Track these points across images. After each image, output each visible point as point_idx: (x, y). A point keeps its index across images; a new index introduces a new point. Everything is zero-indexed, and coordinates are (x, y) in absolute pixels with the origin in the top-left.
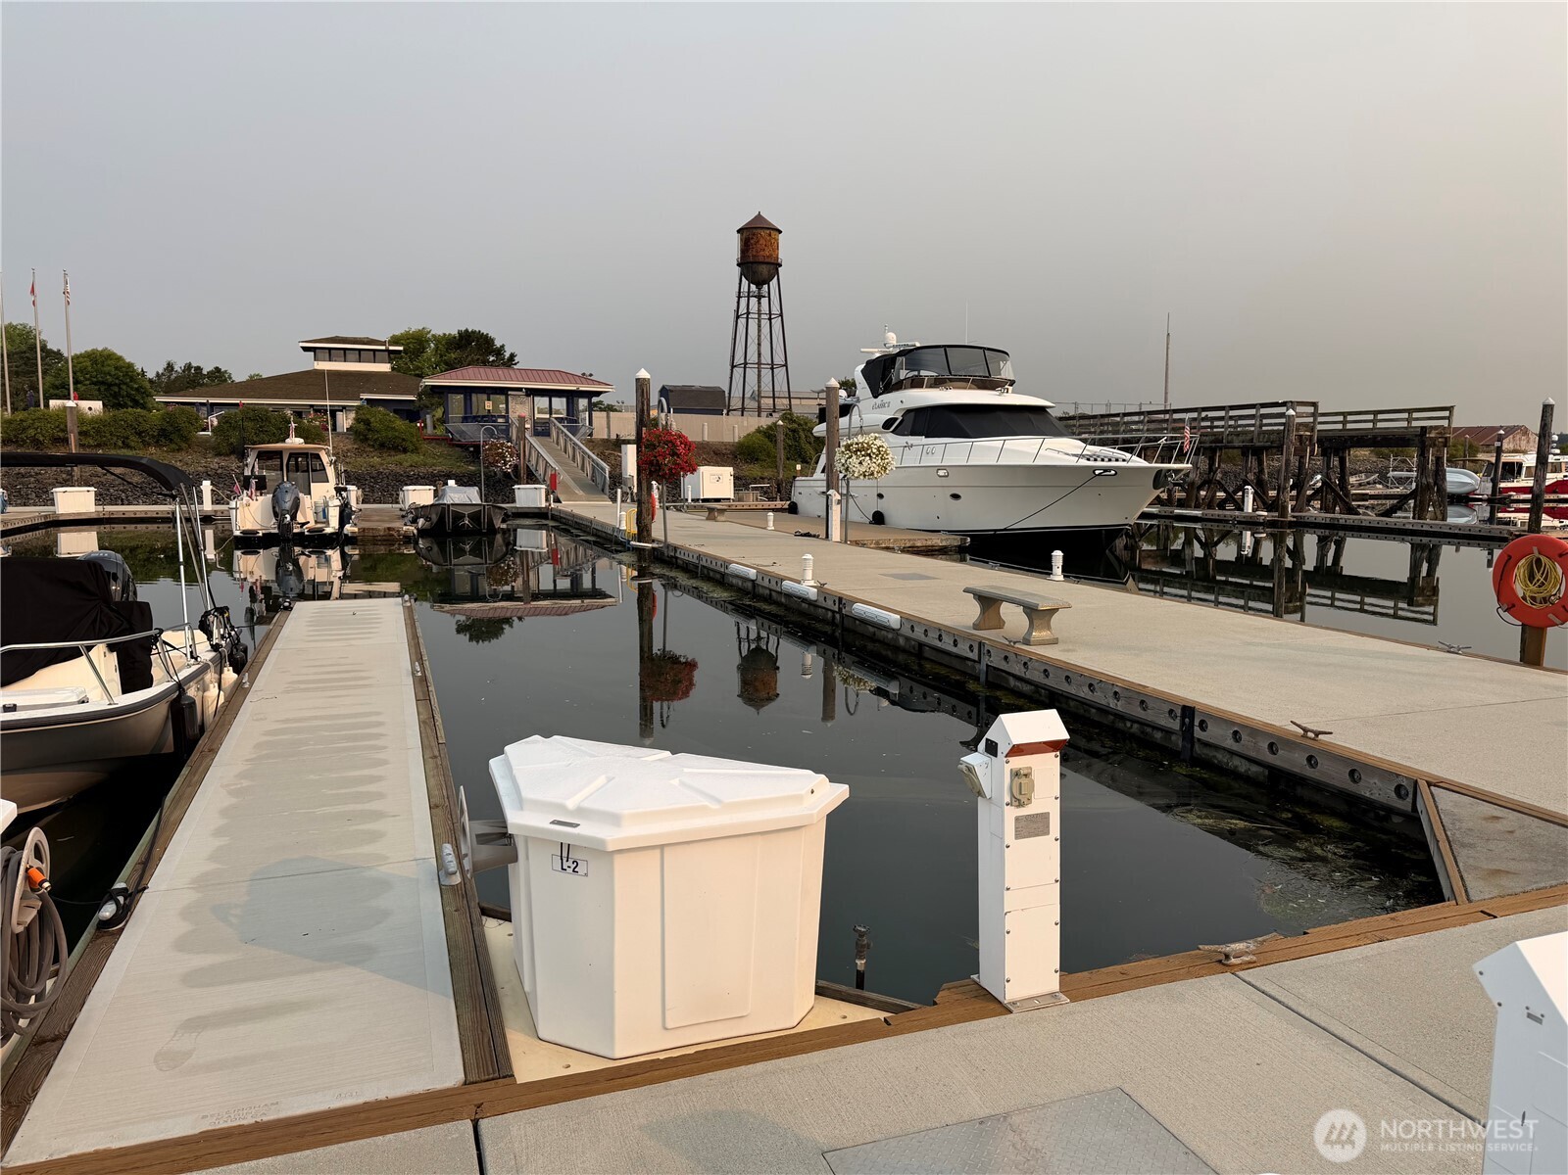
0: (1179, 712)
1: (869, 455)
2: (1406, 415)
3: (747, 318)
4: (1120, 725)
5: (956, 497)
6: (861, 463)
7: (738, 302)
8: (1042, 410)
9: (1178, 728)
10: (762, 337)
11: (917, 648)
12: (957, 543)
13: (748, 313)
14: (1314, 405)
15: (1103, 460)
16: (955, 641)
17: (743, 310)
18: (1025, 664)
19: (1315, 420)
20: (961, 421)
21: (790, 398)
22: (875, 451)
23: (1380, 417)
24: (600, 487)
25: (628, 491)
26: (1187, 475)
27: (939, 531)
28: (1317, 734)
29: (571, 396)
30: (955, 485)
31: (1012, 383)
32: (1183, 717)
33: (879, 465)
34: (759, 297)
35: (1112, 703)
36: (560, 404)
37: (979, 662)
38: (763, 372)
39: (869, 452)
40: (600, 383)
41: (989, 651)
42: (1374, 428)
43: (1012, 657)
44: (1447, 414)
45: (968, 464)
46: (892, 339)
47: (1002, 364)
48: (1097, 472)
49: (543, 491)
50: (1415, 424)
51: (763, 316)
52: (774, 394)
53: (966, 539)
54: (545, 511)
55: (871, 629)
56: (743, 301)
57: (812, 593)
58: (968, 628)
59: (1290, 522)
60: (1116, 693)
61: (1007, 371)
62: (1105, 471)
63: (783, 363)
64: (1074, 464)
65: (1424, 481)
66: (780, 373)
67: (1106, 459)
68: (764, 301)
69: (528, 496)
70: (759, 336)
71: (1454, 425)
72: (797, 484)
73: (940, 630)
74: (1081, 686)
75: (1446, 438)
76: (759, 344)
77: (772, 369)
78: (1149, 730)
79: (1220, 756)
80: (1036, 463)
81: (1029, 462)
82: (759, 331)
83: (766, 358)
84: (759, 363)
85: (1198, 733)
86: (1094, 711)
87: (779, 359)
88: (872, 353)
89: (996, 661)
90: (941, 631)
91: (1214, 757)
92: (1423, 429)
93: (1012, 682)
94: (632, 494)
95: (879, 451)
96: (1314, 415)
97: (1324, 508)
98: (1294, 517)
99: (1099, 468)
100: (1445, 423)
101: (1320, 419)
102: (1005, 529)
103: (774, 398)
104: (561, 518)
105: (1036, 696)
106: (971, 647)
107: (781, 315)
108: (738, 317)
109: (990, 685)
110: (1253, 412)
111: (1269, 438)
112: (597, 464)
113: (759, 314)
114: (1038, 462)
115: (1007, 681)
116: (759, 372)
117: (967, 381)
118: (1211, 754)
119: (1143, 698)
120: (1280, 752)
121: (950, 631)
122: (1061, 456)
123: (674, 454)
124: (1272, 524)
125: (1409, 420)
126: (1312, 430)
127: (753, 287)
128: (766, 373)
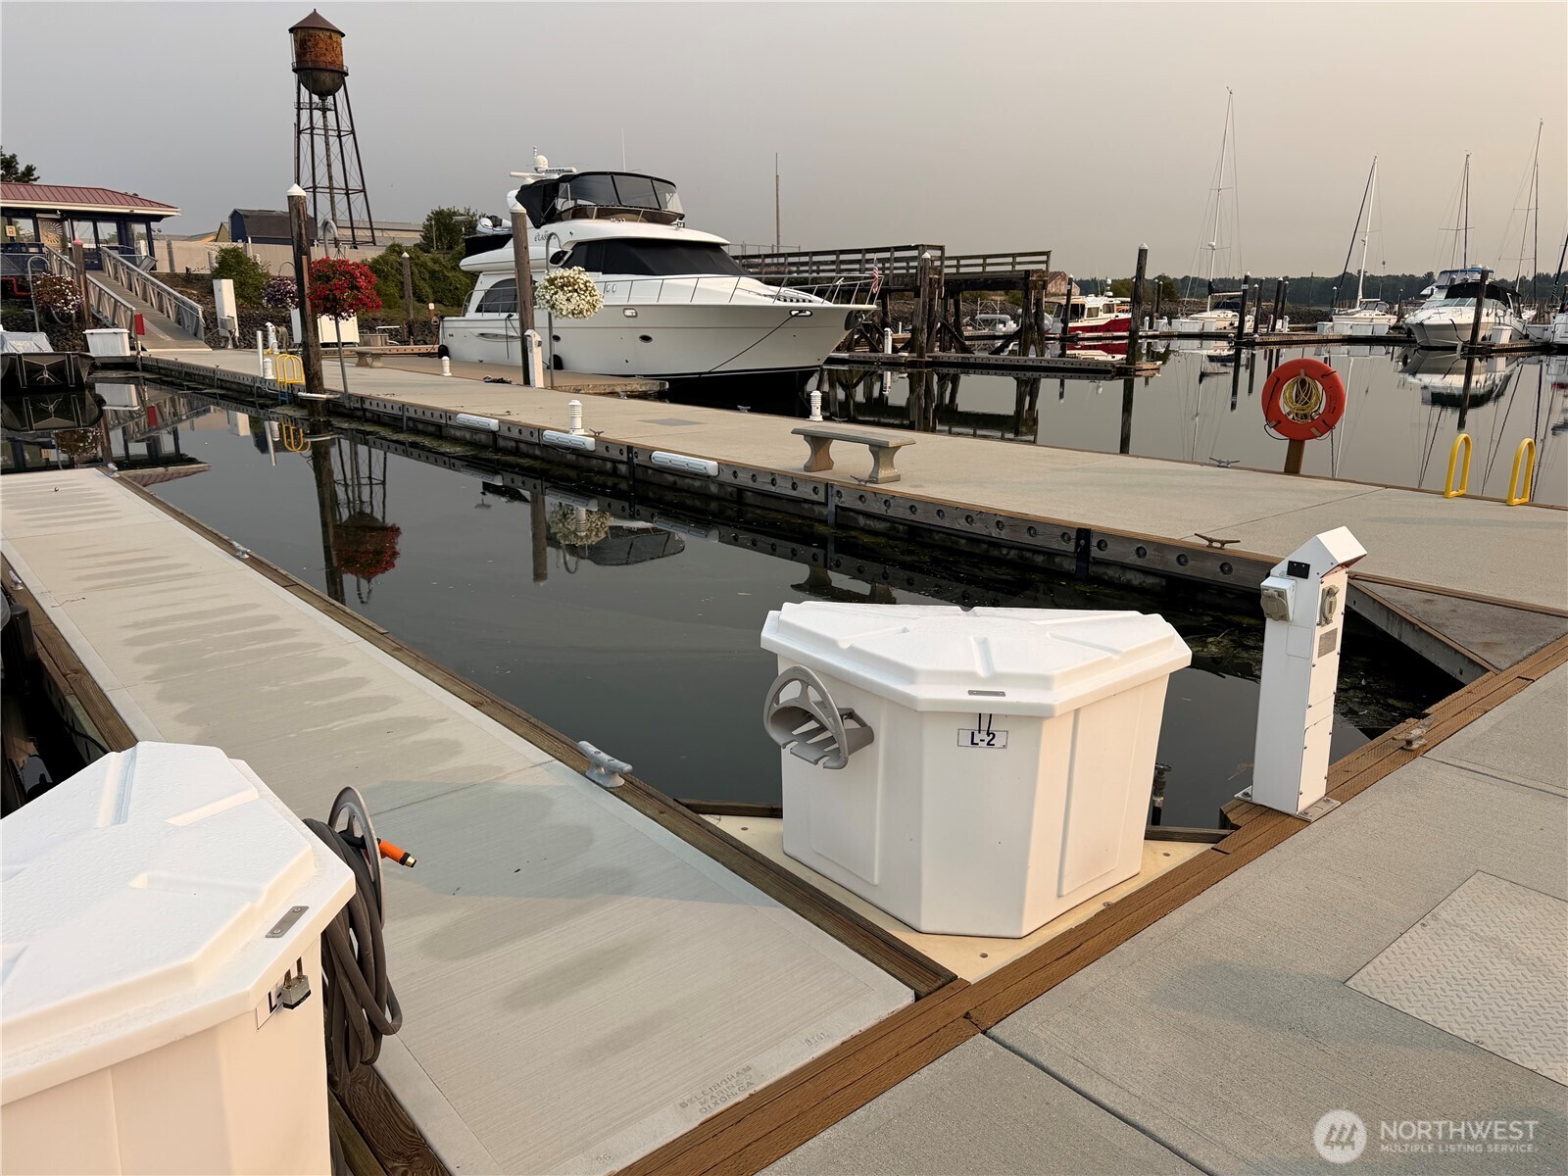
0: (1073, 535)
1: (576, 291)
2: (1010, 260)
3: (312, 134)
4: (995, 553)
5: (646, 339)
6: (568, 300)
7: (298, 115)
8: (715, 247)
9: (1073, 550)
10: (332, 157)
11: (735, 495)
12: (656, 388)
13: (312, 128)
14: (941, 248)
15: (792, 301)
16: (794, 484)
17: (305, 123)
18: (886, 502)
19: (942, 263)
20: (644, 257)
21: (372, 229)
22: (582, 286)
23: (989, 261)
24: (191, 331)
25: (229, 335)
26: (873, 315)
27: (634, 376)
28: (1223, 543)
29: (123, 221)
30: (646, 326)
31: (682, 217)
32: (1078, 539)
33: (588, 302)
34: (324, 110)
35: (995, 532)
36: (108, 230)
37: (826, 504)
38: (337, 198)
39: (576, 287)
40: (151, 203)
41: (838, 492)
42: (984, 271)
43: (868, 496)
44: (1044, 258)
45: (660, 303)
46: (543, 162)
47: (668, 196)
48: (793, 313)
49: (126, 337)
50: (1018, 268)
51: (330, 133)
52: (352, 224)
53: (664, 384)
54: (132, 361)
55: (671, 478)
56: (305, 114)
57: (590, 443)
58: (800, 470)
59: (927, 362)
60: (998, 522)
61: (674, 204)
62: (801, 312)
63: (361, 188)
64: (771, 304)
65: (1027, 321)
66: (357, 200)
67: (795, 300)
68: (331, 115)
69: (107, 343)
70: (328, 156)
71: (1051, 270)
72: (446, 324)
73: (772, 474)
74: (956, 518)
75: (1044, 281)
76: (329, 165)
77: (347, 194)
78: (1028, 555)
79: (1111, 572)
80: (732, 303)
81: (725, 302)
82: (328, 150)
83: (339, 182)
84: (331, 188)
85: (1095, 552)
86: (963, 541)
87: (354, 183)
88: (524, 178)
89: (848, 501)
90: (774, 476)
91: (1105, 573)
92: (1027, 272)
93: (862, 521)
94: (233, 339)
95: (586, 286)
96: (942, 258)
97: (943, 349)
98: (929, 357)
99: (794, 309)
100: (1043, 267)
101: (947, 263)
102: (710, 373)
103: (352, 228)
104: (160, 368)
105: (893, 533)
106: (815, 489)
107: (353, 132)
108: (299, 132)
109: (838, 526)
110: (859, 256)
111: (903, 281)
112: (183, 303)
113: (326, 129)
114: (734, 302)
115: (856, 520)
116: (332, 198)
117: (638, 213)
118: (1101, 572)
119: (1032, 525)
120: (1190, 563)
121: (784, 475)
122: (752, 295)
123: (354, 287)
124: (911, 364)
125: (1013, 264)
126: (940, 273)
127: (315, 98)
128: (341, 200)
